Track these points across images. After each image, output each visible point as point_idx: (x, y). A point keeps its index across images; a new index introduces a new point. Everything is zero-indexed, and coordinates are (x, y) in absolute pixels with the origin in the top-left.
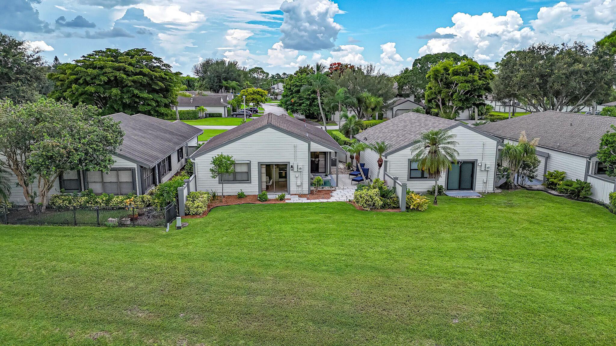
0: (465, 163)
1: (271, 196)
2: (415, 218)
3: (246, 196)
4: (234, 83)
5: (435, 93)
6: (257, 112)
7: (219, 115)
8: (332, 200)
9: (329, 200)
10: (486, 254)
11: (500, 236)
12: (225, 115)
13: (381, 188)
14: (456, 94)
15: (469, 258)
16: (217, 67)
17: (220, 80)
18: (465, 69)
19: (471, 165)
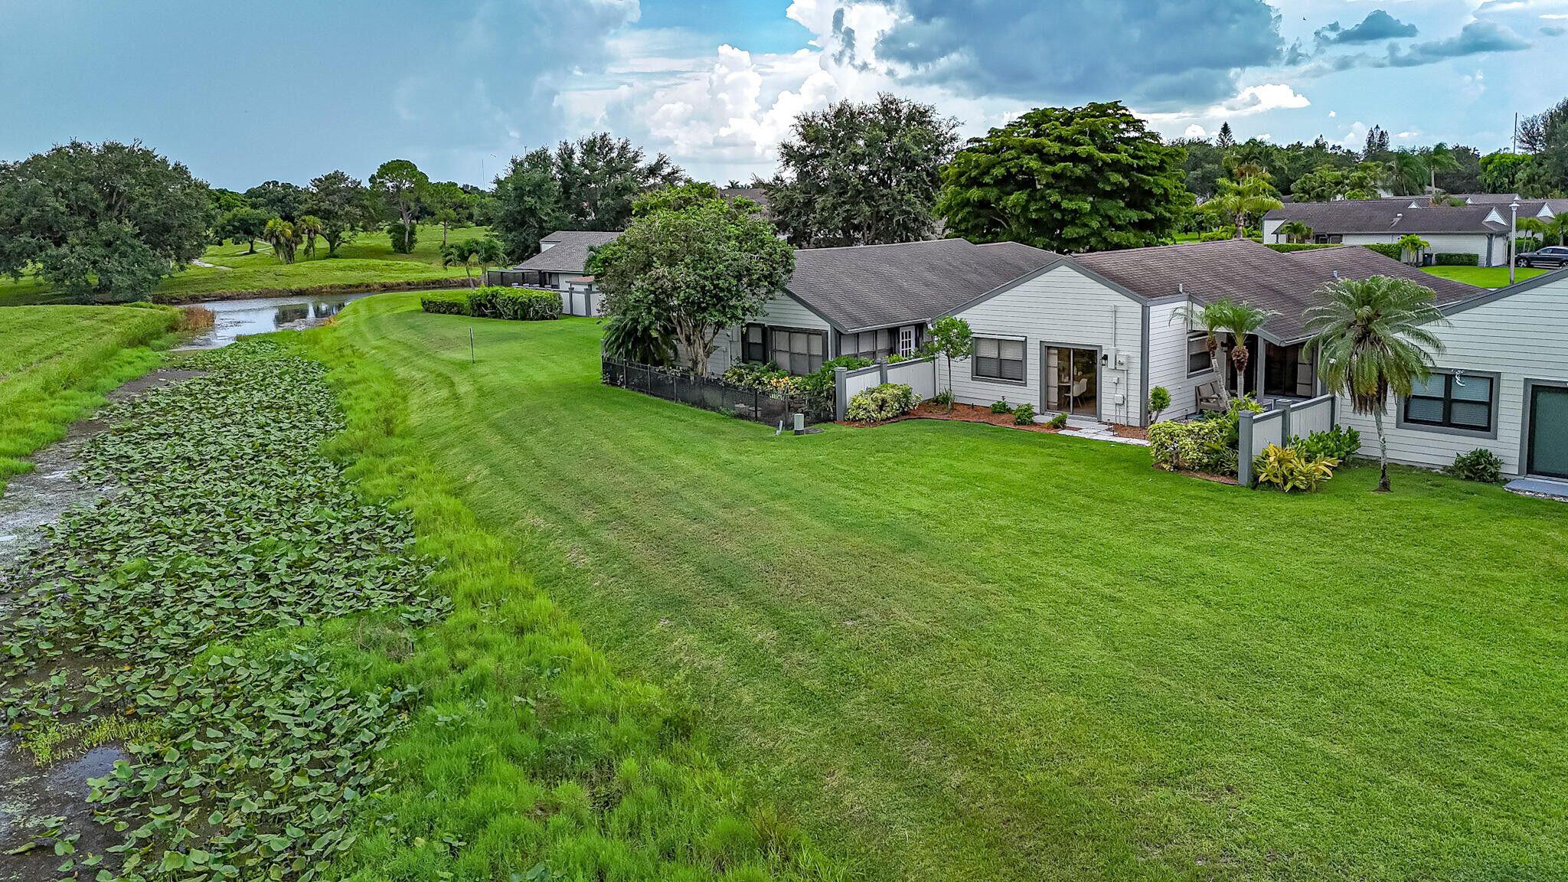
3: (1006, 410)
12: (1490, 259)
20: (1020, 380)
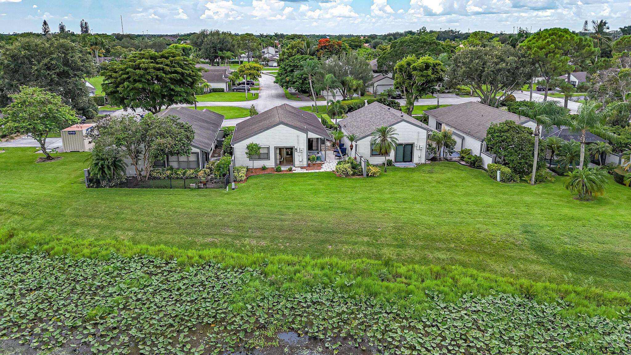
0: (407, 145)
1: (283, 168)
2: (371, 181)
3: (267, 168)
4: (229, 54)
5: (400, 83)
6: (253, 84)
7: (222, 90)
8: (322, 170)
9: (320, 171)
10: (405, 201)
11: (416, 191)
12: (227, 90)
13: (352, 163)
14: (416, 84)
15: (395, 202)
16: (213, 38)
17: (215, 50)
18: (421, 67)
19: (410, 147)
20: (268, 158)
